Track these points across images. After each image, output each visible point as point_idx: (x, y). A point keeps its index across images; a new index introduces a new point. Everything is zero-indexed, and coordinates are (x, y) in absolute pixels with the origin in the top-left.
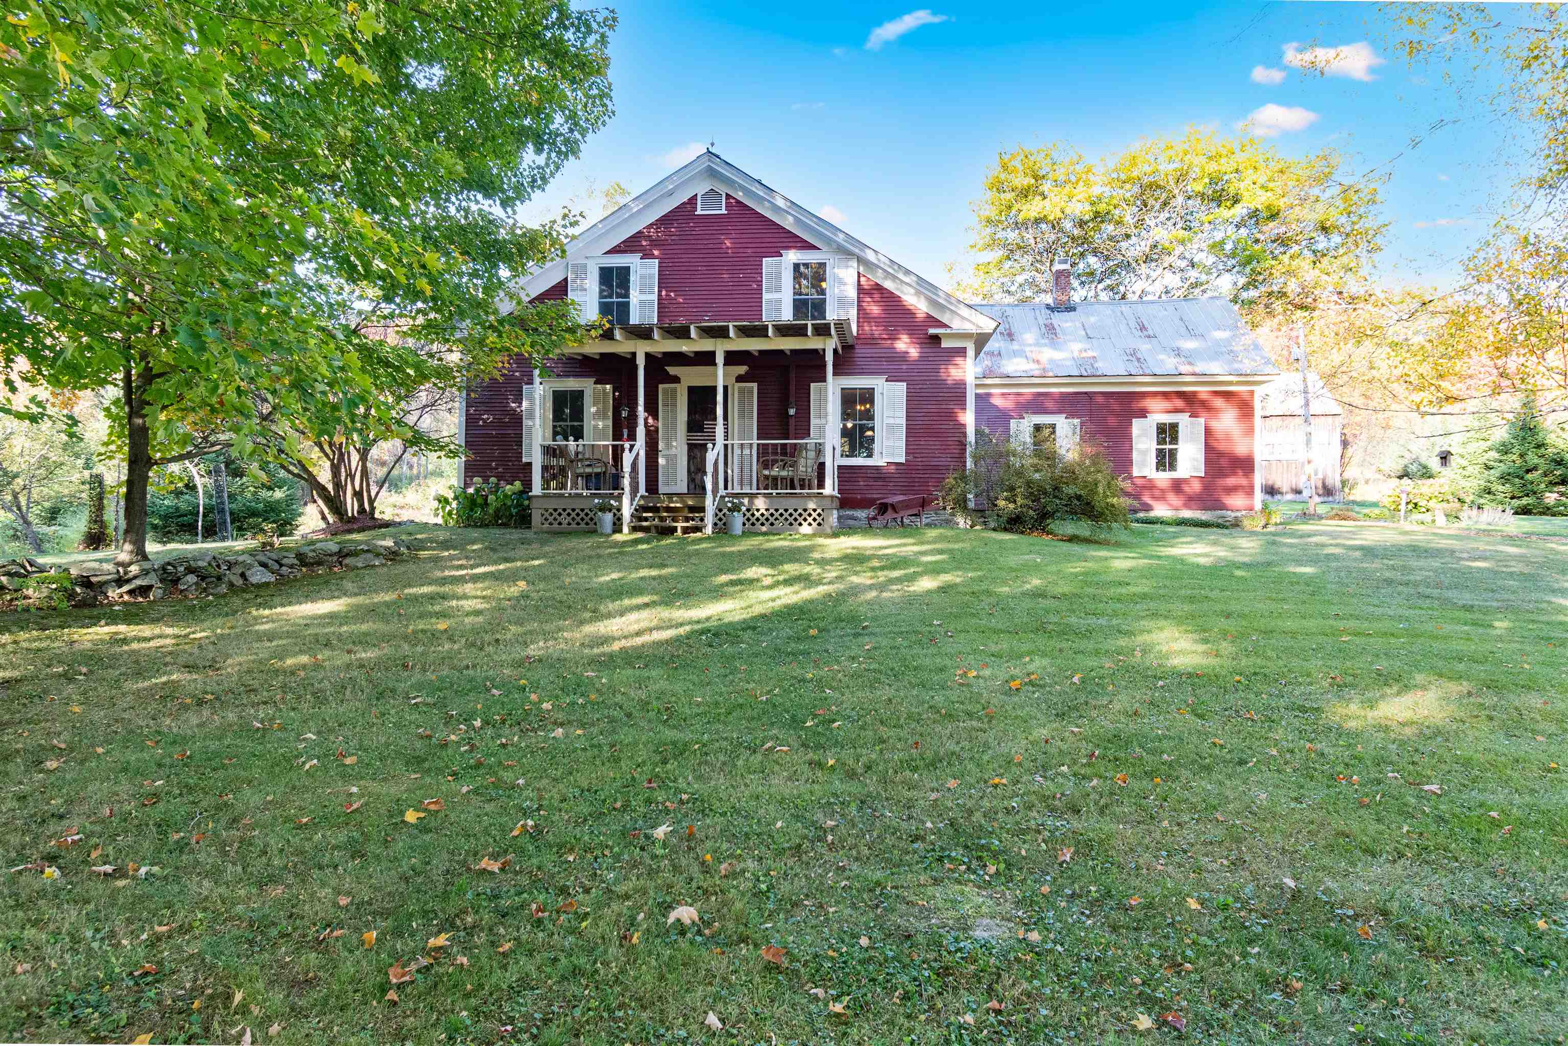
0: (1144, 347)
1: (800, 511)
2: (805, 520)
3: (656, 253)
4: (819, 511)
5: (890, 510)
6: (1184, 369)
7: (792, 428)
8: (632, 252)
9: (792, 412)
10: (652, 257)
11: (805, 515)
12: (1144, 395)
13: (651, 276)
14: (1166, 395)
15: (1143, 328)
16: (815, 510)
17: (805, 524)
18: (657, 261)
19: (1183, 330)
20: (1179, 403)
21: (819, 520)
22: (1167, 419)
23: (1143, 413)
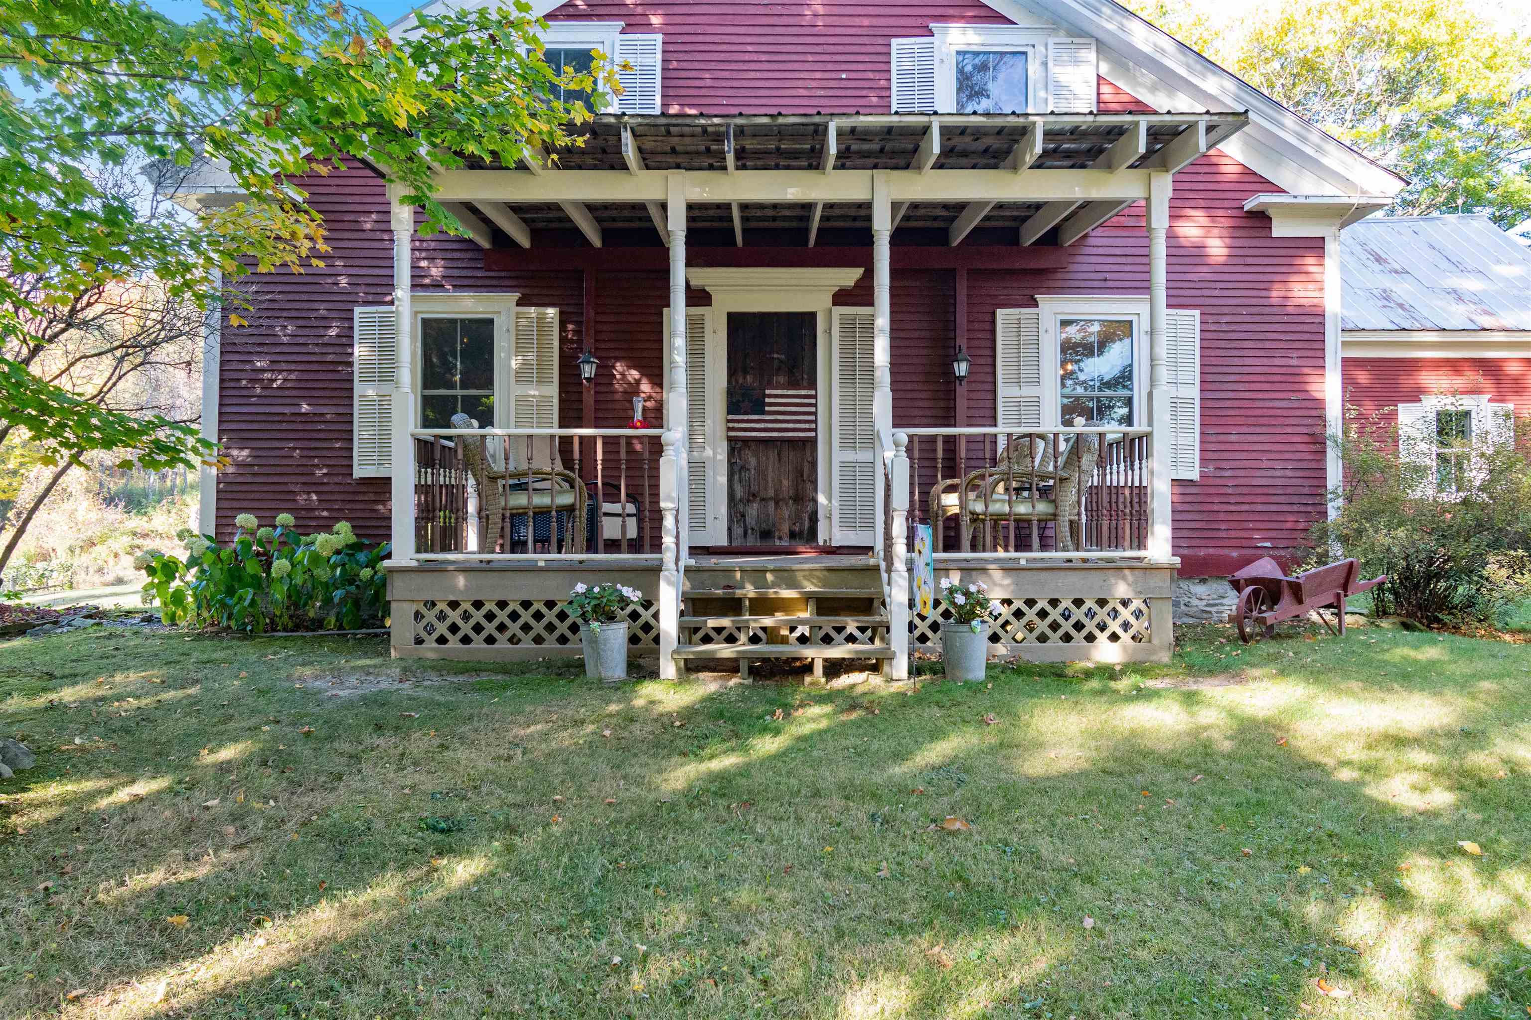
0: (1402, 289)
1: (1089, 604)
2: (1102, 627)
3: (655, 20)
4: (1136, 604)
5: (1287, 600)
6: (1485, 321)
7: (961, 404)
8: (600, 17)
9: (962, 368)
10: (647, 27)
11: (1102, 614)
12: (1414, 365)
13: (647, 71)
14: (1454, 366)
15: (1379, 259)
16: (1125, 603)
17: (1102, 638)
18: (659, 37)
19: (1445, 265)
20: (1471, 377)
21: (1137, 625)
22: (1448, 403)
23: (1415, 395)
